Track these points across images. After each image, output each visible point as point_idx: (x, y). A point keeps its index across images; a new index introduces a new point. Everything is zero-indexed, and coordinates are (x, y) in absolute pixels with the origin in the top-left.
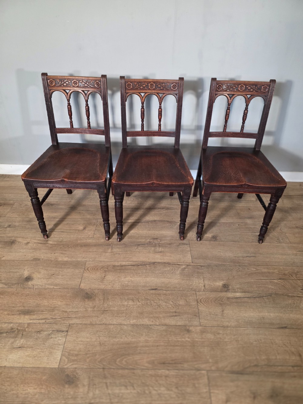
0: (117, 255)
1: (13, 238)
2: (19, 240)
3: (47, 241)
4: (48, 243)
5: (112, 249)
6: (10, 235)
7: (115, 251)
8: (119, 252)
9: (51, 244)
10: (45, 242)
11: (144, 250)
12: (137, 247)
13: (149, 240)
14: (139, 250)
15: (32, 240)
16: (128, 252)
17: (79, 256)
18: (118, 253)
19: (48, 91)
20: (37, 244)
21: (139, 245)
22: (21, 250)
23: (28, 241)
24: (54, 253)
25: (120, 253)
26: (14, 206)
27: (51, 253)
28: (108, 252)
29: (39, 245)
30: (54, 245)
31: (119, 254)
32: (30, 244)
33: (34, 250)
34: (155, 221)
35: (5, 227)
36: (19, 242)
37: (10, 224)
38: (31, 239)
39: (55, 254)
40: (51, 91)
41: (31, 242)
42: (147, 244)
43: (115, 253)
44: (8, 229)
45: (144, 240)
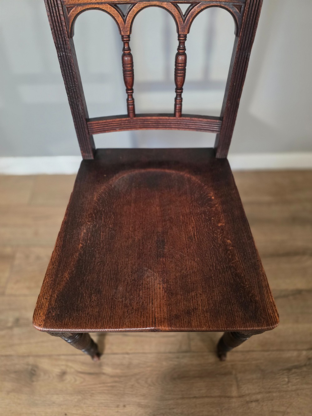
0: (254, 405)
1: (31, 360)
2: (44, 364)
3: (100, 365)
4: (104, 371)
5: (238, 387)
6: (22, 349)
7: (247, 392)
8: (255, 394)
9: (112, 376)
10: (95, 370)
11: (305, 386)
12: (288, 378)
13: (304, 353)
14: (294, 387)
15: (70, 364)
16: (274, 394)
17: (175, 410)
18: (254, 397)
19: (61, 13)
20: (82, 375)
21: (289, 370)
22: (55, 398)
23: (63, 368)
24: (122, 404)
25: (259, 397)
26: (17, 262)
27: (118, 406)
28: (232, 397)
29: (87, 378)
30: (117, 379)
31: (257, 401)
32: (68, 378)
33: (80, 397)
34: (298, 293)
35: (10, 325)
36: (46, 372)
37: (17, 314)
38: (67, 360)
39: (124, 406)
40: (72, 12)
41: (68, 370)
42: (305, 365)
43: (248, 399)
44: (16, 331)
45: (295, 354)
